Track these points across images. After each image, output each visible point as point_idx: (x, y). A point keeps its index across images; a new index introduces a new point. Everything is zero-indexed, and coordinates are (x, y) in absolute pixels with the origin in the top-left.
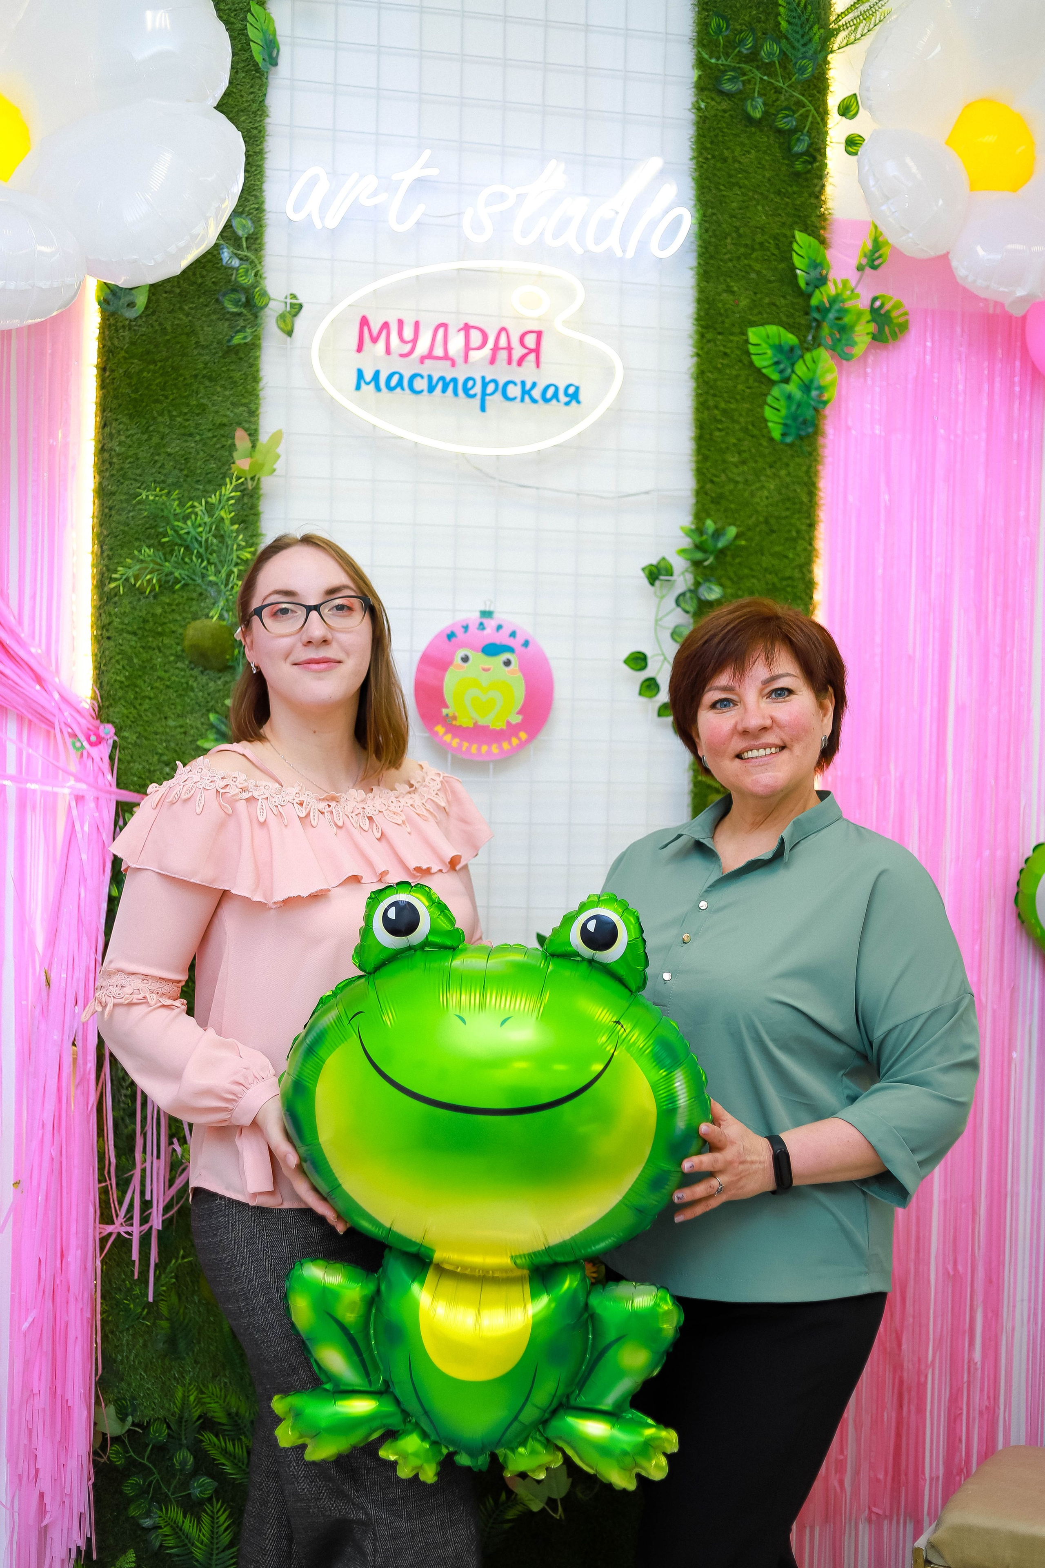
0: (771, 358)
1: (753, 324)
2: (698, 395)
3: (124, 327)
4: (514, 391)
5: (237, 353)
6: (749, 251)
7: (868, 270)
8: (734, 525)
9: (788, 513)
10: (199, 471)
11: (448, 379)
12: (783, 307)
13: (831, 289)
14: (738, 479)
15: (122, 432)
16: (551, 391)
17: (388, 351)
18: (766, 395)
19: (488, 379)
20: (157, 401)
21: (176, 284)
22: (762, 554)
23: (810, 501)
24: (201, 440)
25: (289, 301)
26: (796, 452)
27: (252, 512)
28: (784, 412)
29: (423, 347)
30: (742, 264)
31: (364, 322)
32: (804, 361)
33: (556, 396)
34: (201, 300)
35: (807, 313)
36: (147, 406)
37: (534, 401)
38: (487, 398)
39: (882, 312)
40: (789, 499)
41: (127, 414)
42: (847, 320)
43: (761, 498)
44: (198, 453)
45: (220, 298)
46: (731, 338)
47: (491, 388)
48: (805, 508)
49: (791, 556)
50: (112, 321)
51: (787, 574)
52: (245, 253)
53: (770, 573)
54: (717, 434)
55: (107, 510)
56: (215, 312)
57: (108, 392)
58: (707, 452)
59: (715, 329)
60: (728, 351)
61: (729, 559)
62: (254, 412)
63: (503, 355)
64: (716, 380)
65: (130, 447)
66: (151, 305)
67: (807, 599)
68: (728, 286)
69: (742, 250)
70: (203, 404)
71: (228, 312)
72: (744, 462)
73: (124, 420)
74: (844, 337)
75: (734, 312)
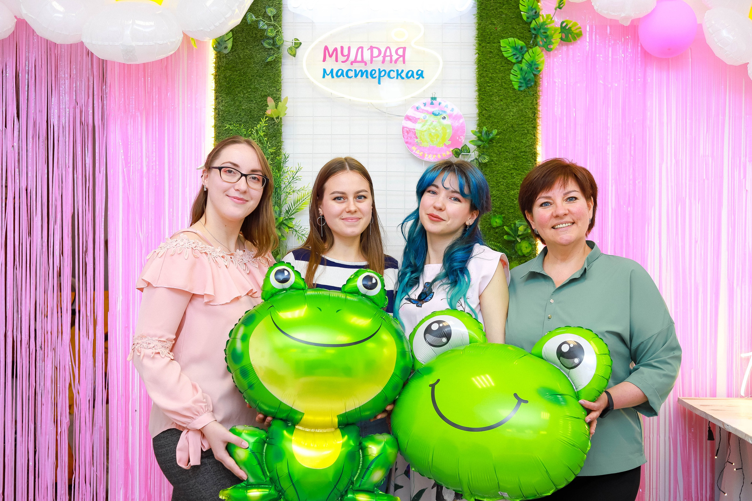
0: (512, 53)
1: (503, 38)
2: (479, 71)
3: (223, 57)
4: (393, 74)
5: (271, 64)
6: (501, 5)
7: (558, 9)
8: (497, 129)
9: (522, 122)
10: (255, 116)
11: (363, 71)
12: (518, 29)
13: (540, 20)
14: (498, 108)
15: (223, 101)
16: (410, 73)
17: (337, 61)
18: (511, 69)
19: (381, 71)
20: (238, 87)
21: (245, 38)
22: (511, 141)
23: (534, 116)
24: (256, 103)
25: (294, 42)
26: (526, 94)
27: (278, 132)
28: (519, 76)
29: (352, 58)
30: (498, 11)
31: (326, 48)
32: (529, 53)
33: (412, 75)
34: (255, 44)
35: (530, 31)
36: (233, 90)
37: (403, 78)
38: (381, 78)
39: (567, 28)
40: (522, 116)
41: (225, 94)
42: (548, 33)
43: (509, 116)
44: (255, 108)
45: (262, 42)
46: (493, 45)
47: (383, 73)
48: (531, 120)
49: (524, 141)
50: (219, 55)
51: (523, 150)
52: (273, 23)
53: (515, 150)
54: (488, 88)
55: (217, 134)
56: (261, 49)
57: (217, 85)
58: (483, 97)
59: (486, 41)
60: (492, 51)
61: (494, 144)
62: (279, 90)
63: (388, 59)
64: (486, 64)
65: (227, 107)
66: (234, 47)
67: (534, 161)
68: (492, 22)
69: (498, 5)
70: (256, 88)
71: (267, 48)
72: (501, 100)
73: (224, 96)
74: (548, 41)
75: (495, 33)
